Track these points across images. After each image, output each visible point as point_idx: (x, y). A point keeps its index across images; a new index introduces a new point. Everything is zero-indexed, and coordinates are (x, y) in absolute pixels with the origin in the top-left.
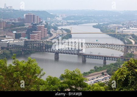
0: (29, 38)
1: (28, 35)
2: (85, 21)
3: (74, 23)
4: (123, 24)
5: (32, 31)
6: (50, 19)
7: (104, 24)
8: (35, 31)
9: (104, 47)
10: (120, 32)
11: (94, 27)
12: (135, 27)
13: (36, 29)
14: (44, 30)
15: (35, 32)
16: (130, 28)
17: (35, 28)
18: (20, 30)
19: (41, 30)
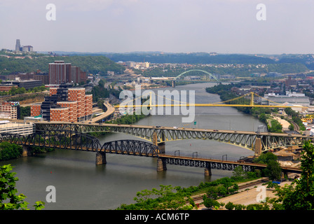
0: (48, 118)
1: (45, 111)
2: (191, 79)
3: (167, 82)
4: (274, 85)
5: (55, 102)
6: (113, 73)
7: (232, 84)
8: (64, 101)
9: (211, 138)
10: (263, 103)
11: (209, 90)
12: (297, 92)
13: (66, 97)
14: (86, 98)
15: (64, 105)
16: (287, 93)
17: (64, 95)
18: (31, 100)
19: (78, 100)
